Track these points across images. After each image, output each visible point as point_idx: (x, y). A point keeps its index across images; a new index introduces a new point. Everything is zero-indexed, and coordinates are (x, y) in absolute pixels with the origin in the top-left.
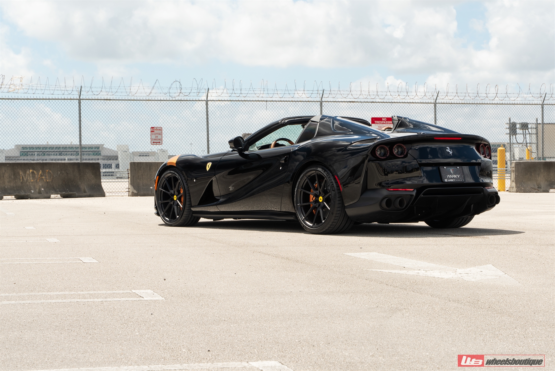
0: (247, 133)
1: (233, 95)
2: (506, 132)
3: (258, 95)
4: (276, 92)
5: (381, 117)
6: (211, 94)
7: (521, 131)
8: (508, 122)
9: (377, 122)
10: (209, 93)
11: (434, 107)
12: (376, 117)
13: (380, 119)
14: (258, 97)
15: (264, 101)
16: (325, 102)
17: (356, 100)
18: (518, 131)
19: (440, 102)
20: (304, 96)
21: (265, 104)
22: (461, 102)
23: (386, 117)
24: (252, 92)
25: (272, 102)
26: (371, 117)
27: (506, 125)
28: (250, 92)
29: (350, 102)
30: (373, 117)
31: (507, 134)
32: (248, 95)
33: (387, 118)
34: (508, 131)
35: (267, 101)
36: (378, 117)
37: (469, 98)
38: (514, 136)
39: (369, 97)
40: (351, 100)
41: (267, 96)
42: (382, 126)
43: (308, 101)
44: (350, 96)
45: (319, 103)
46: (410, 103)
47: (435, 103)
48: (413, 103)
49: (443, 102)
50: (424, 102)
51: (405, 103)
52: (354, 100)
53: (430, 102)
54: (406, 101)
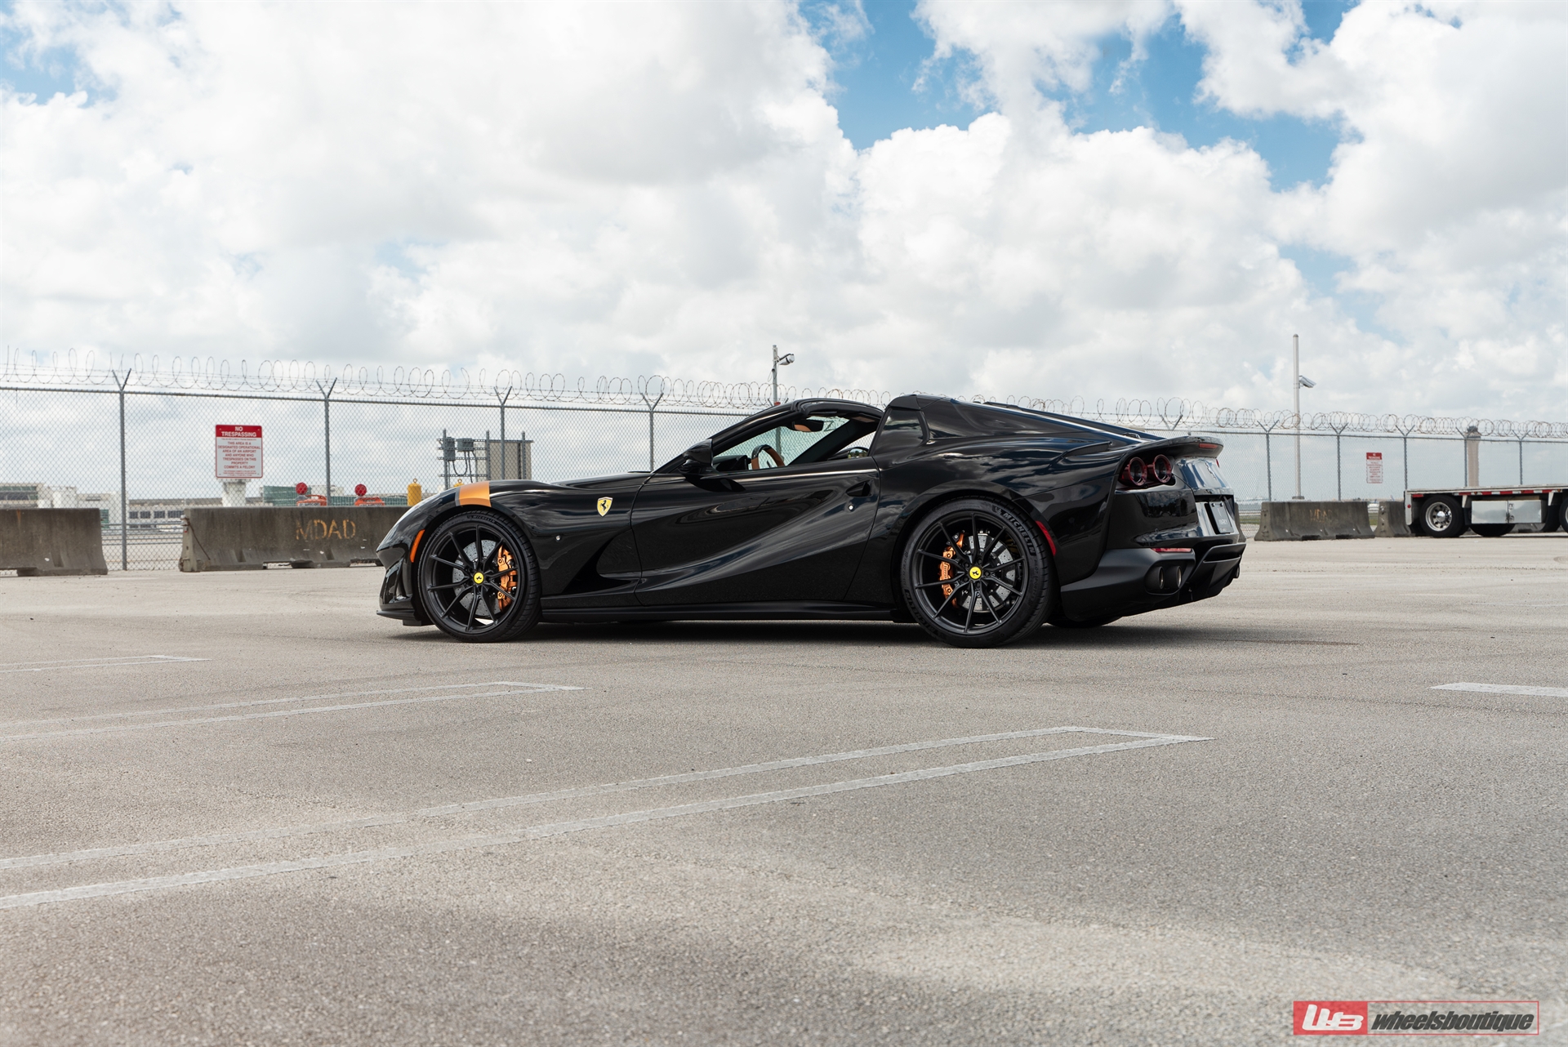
5: (233, 424)
7: (462, 454)
8: (441, 437)
9: (226, 433)
11: (324, 408)
12: (223, 423)
13: (231, 428)
16: (129, 393)
17: (187, 392)
18: (459, 454)
23: (242, 424)
26: (214, 424)
27: (438, 443)
30: (219, 423)
31: (440, 459)
34: (441, 453)
38: (451, 463)
40: (178, 391)
42: (235, 442)
43: (97, 391)
45: (118, 395)
46: (283, 399)
47: (327, 401)
48: (288, 399)
49: (340, 399)
50: (309, 397)
51: (274, 398)
52: (182, 391)
53: (318, 398)
54: (277, 396)
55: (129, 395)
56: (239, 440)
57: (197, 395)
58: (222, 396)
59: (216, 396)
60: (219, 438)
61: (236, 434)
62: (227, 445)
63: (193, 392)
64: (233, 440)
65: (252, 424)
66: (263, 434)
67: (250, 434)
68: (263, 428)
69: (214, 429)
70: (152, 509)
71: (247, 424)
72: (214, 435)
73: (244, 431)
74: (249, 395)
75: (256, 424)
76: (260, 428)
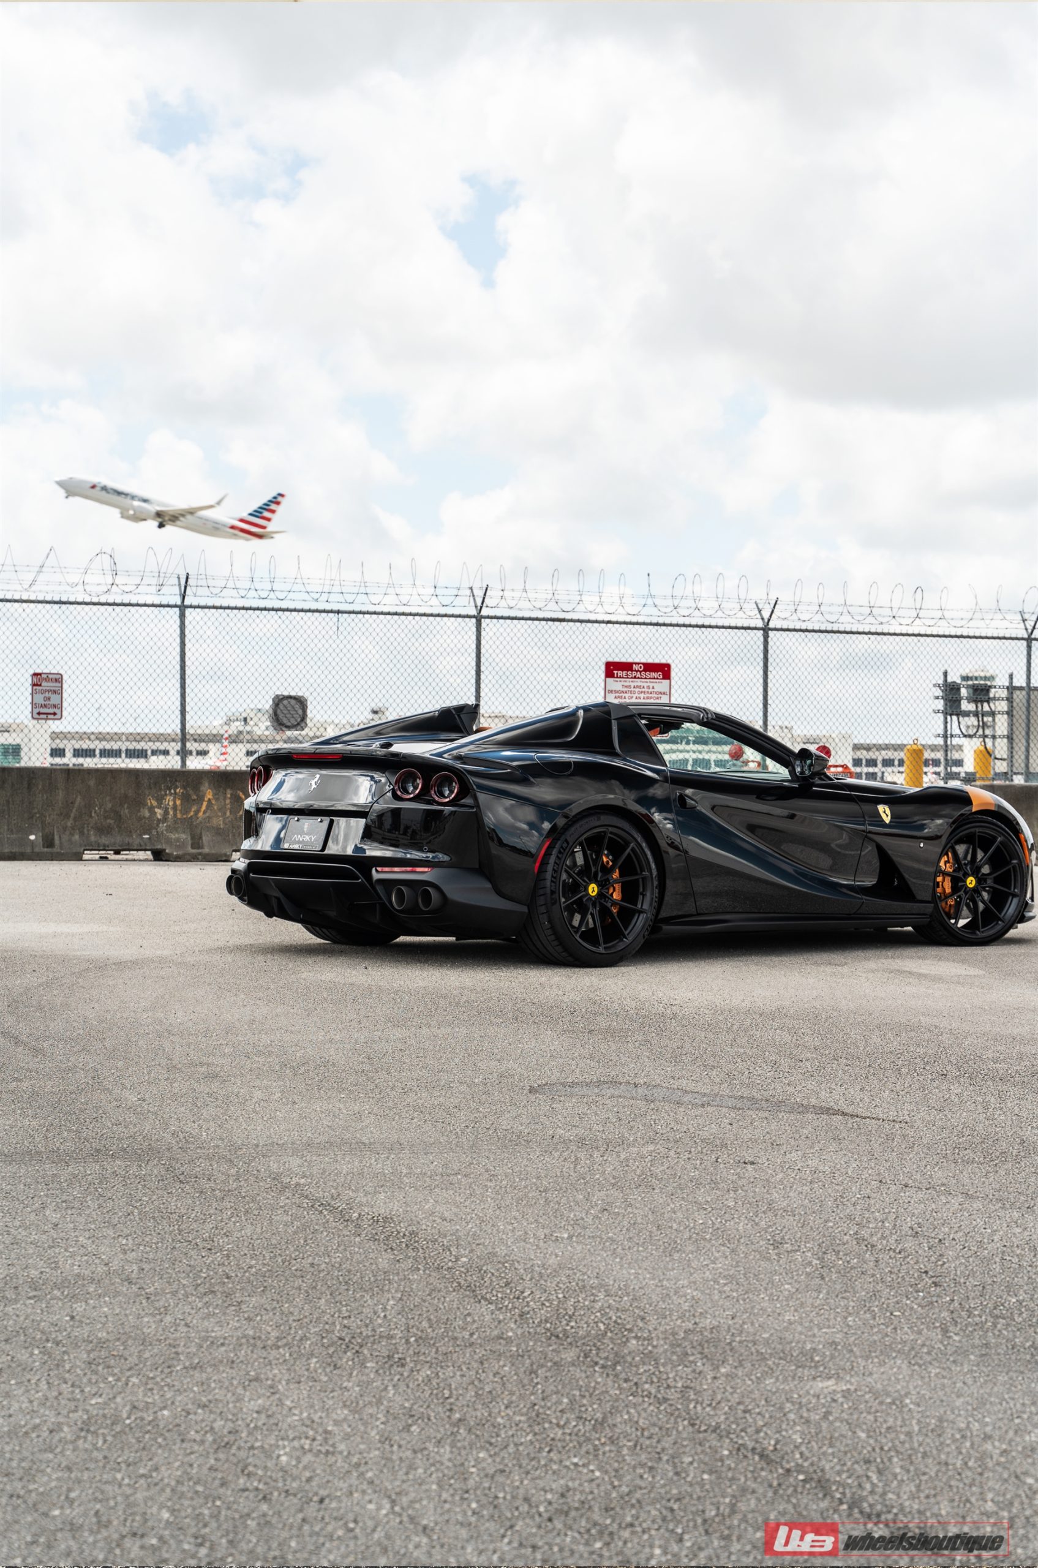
0: (286, 693)
1: (252, 593)
2: (934, 707)
3: (316, 596)
4: (363, 590)
5: (630, 660)
6: (194, 589)
7: (972, 706)
8: (941, 682)
9: (620, 673)
10: (188, 588)
11: (762, 639)
12: (617, 660)
13: (627, 667)
14: (317, 600)
15: (331, 611)
16: (488, 617)
17: (568, 616)
18: (965, 705)
19: (778, 626)
20: (434, 601)
21: (335, 619)
22: (829, 629)
23: (644, 661)
24: (300, 587)
25: (353, 616)
26: (604, 660)
27: (934, 689)
28: (296, 588)
29: (553, 620)
30: (610, 660)
31: (938, 711)
32: (291, 595)
33: (644, 664)
34: (940, 705)
35: (338, 612)
36: (623, 660)
37: (849, 619)
38: (955, 718)
39: (599, 609)
40: (555, 616)
41: (340, 598)
42: (632, 685)
44: (552, 605)
46: (703, 626)
47: (766, 630)
48: (710, 627)
49: (785, 627)
50: (739, 625)
51: (690, 626)
52: (561, 616)
53: (752, 625)
54: (694, 623)
55: (488, 620)
56: (638, 682)
57: (581, 621)
58: (617, 623)
59: (609, 622)
60: (608, 680)
61: (634, 674)
62: (621, 689)
63: (575, 616)
64: (629, 682)
65: (657, 661)
66: (673, 674)
67: (653, 674)
68: (673, 666)
69: (603, 668)
70: (880, 756)
71: (650, 661)
72: (603, 676)
73: (645, 670)
74: (654, 621)
75: (663, 661)
76: (668, 666)
